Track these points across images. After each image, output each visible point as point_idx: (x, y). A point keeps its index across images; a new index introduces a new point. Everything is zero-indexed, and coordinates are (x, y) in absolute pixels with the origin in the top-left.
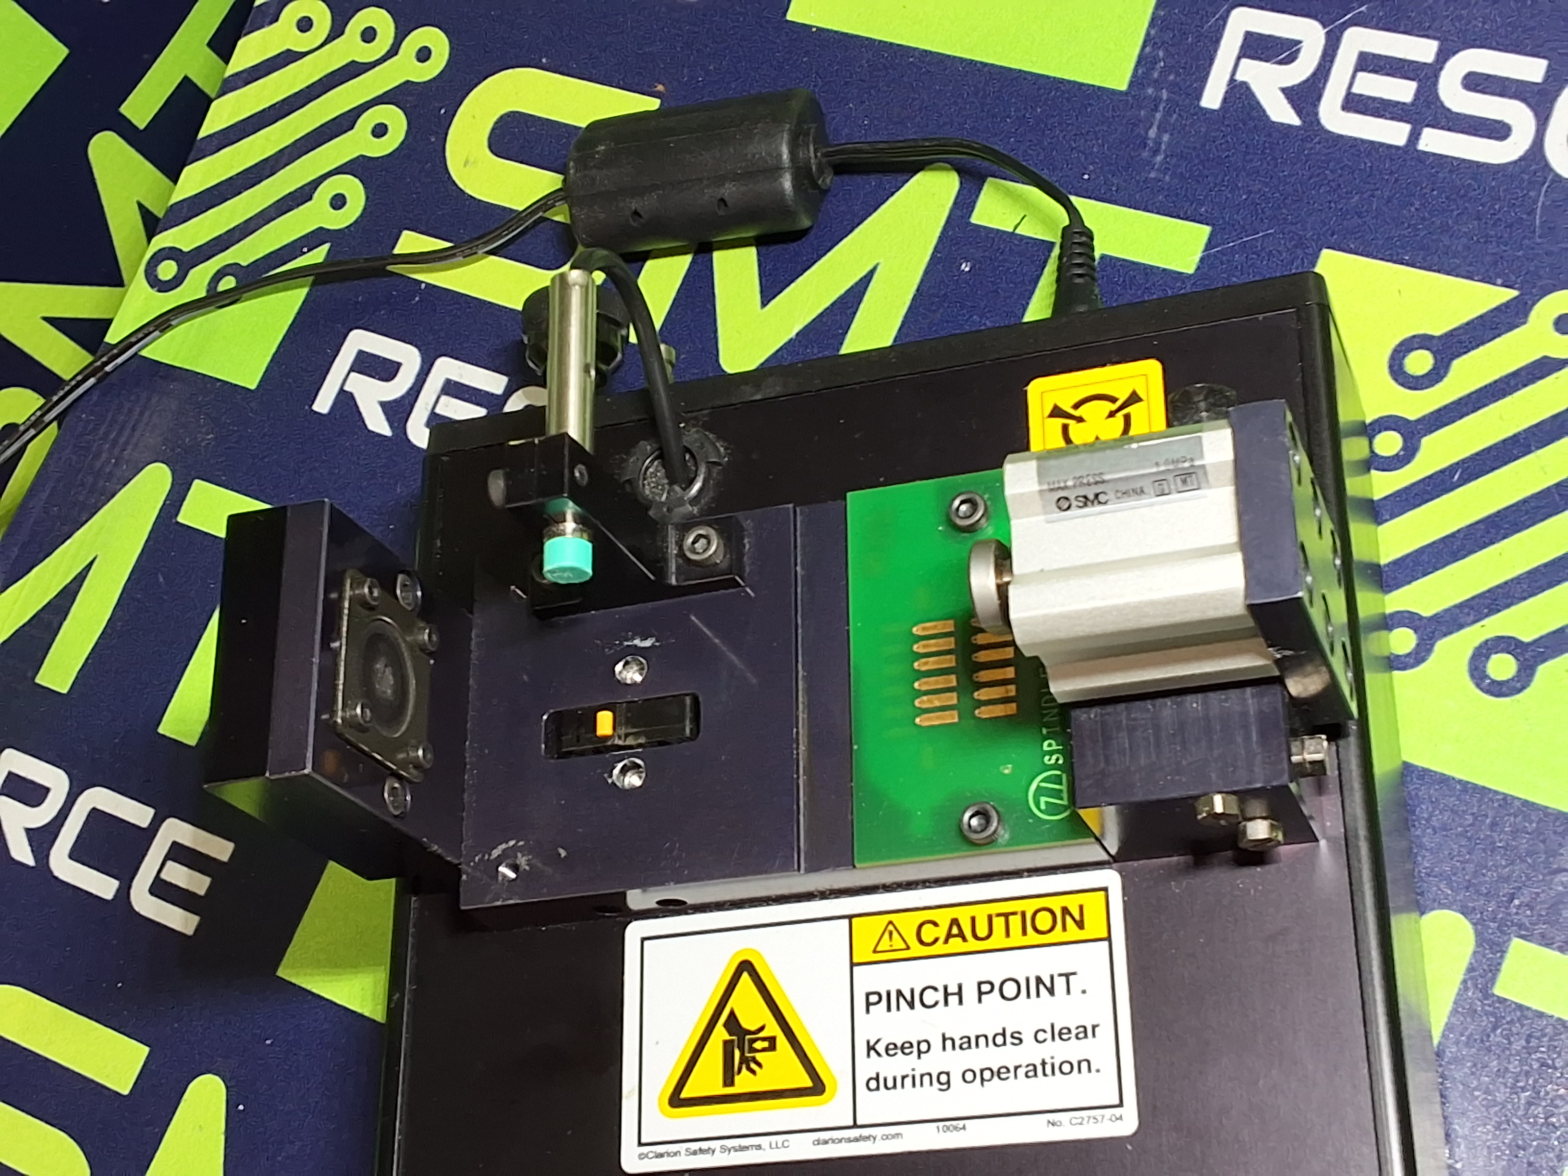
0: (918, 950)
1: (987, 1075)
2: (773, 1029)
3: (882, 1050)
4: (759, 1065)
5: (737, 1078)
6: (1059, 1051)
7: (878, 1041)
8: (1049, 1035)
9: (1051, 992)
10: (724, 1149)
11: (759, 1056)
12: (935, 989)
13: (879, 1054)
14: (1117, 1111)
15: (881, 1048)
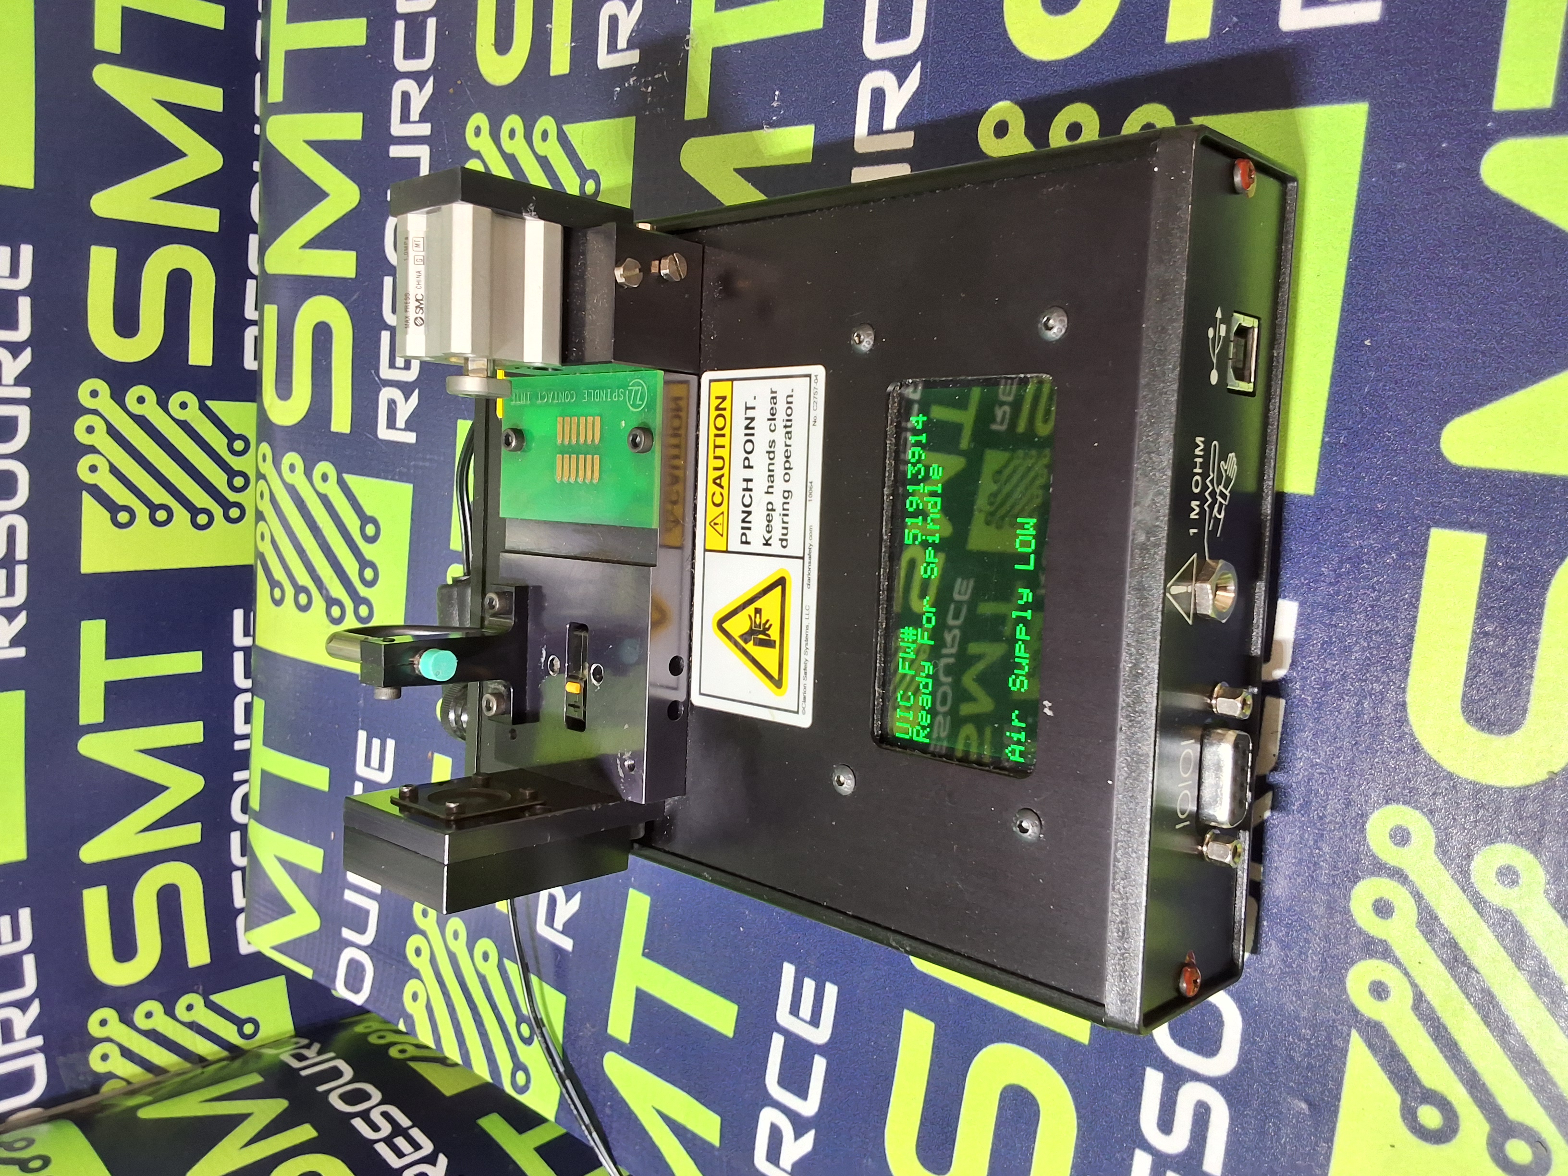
0: (724, 508)
1: (787, 465)
2: (750, 610)
3: (769, 535)
4: (768, 621)
5: (772, 638)
6: (781, 416)
7: (764, 537)
8: (773, 422)
9: (753, 419)
10: (807, 652)
11: (763, 621)
13: (770, 538)
14: (813, 378)
15: (767, 536)
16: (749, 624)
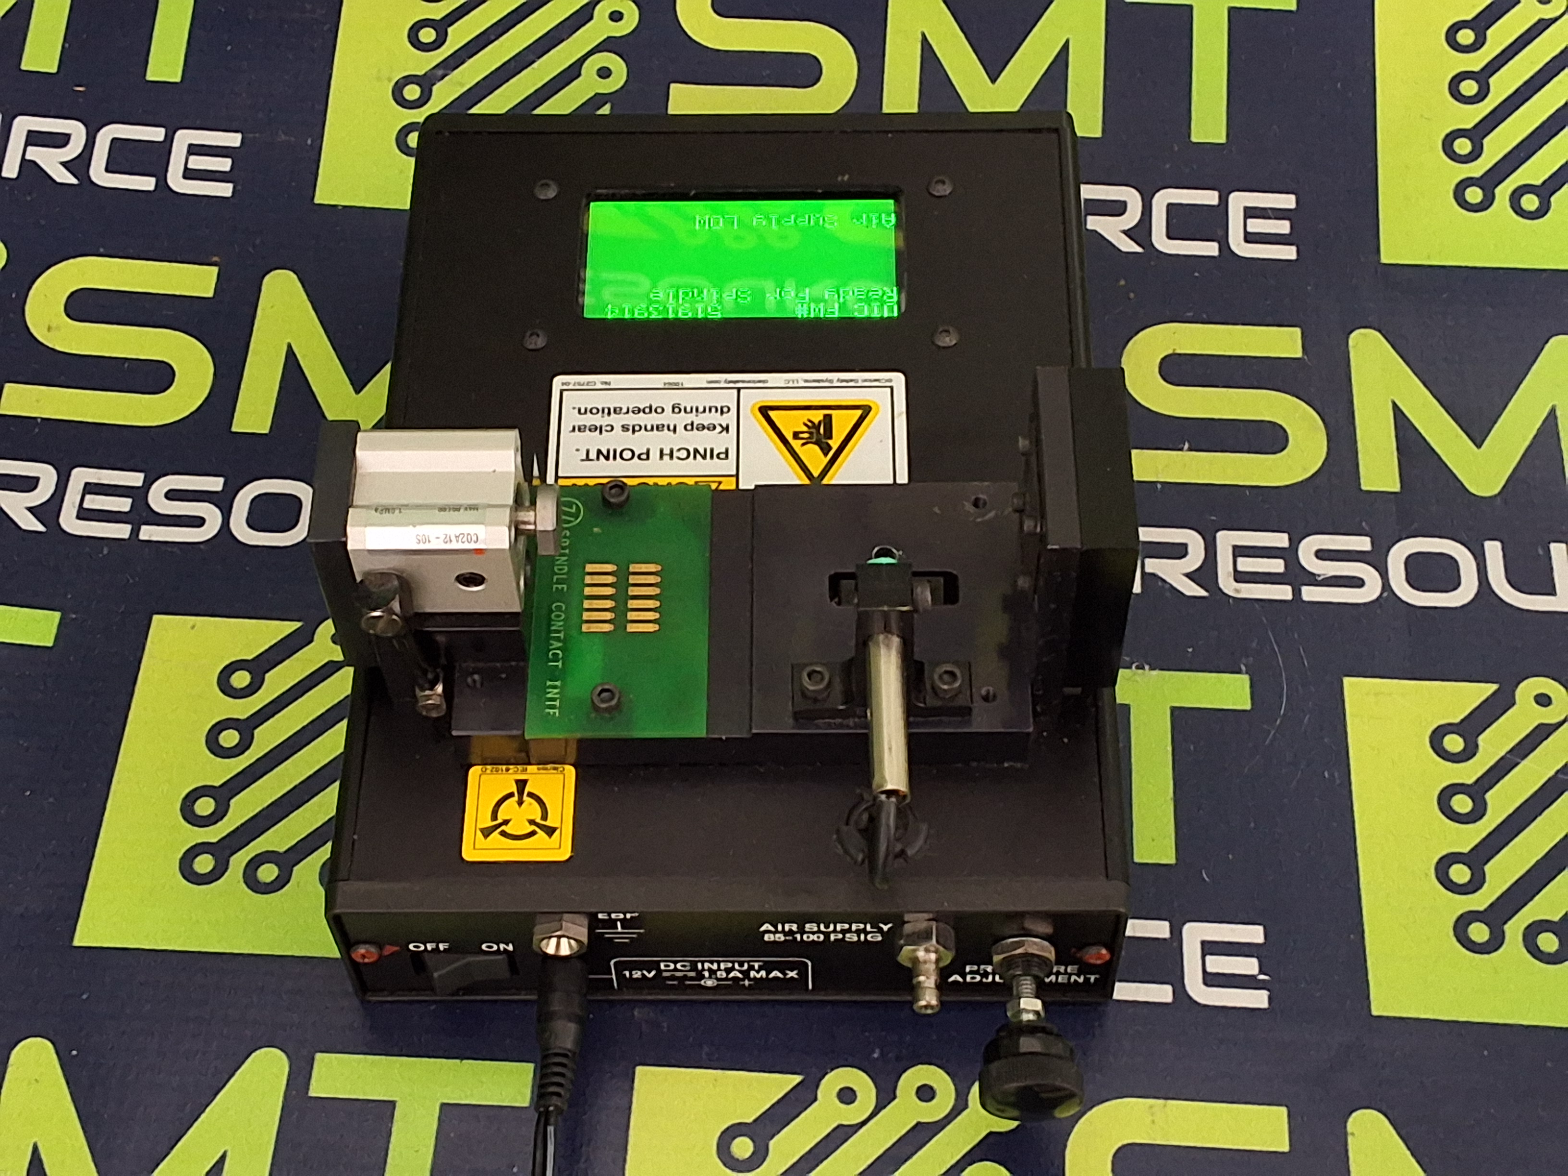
0: (690, 481)
2: (796, 444)
3: (718, 427)
4: (806, 425)
5: (821, 418)
6: (597, 420)
7: (721, 432)
8: (603, 429)
9: (599, 452)
10: (831, 381)
11: (805, 429)
14: (564, 387)
16: (810, 445)
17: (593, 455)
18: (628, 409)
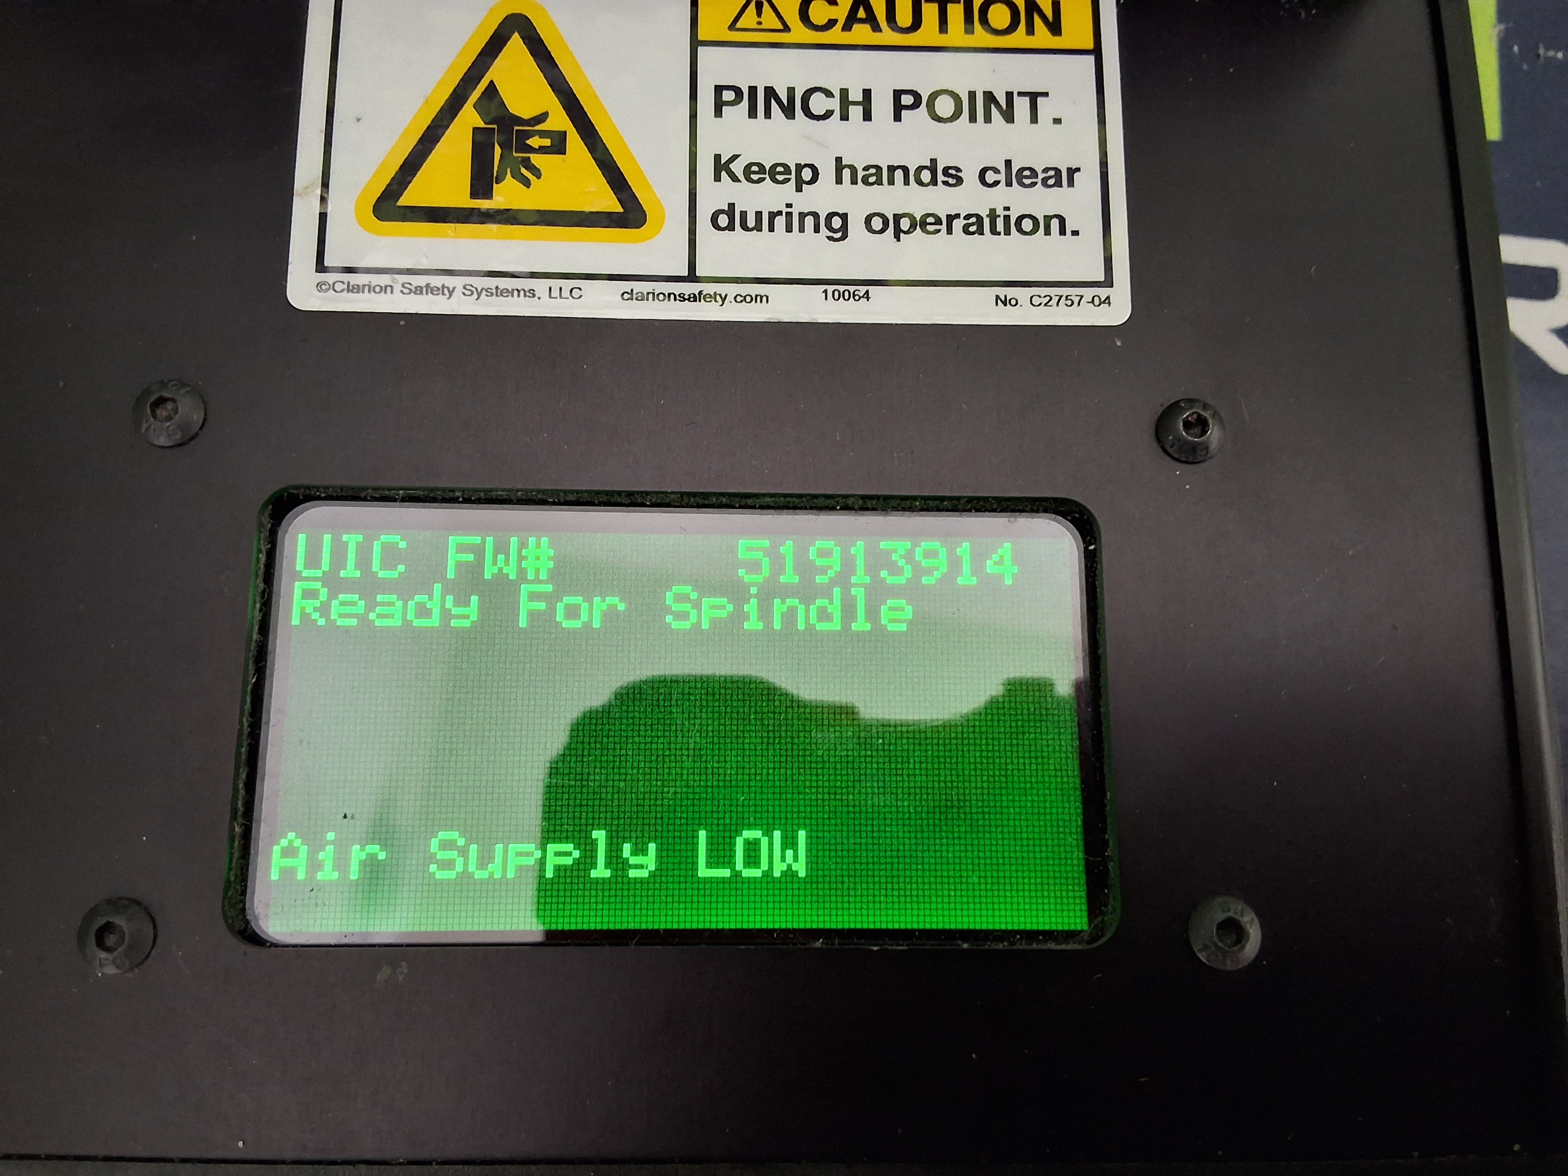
0: (800, 33)
2: (559, 121)
3: (739, 172)
4: (537, 173)
5: (497, 189)
6: (1017, 200)
7: (735, 157)
8: (1002, 177)
9: (1009, 116)
10: (469, 290)
11: (536, 159)
12: (829, 94)
14: (1103, 292)
15: (737, 168)
16: (526, 116)
17: (1022, 106)
18: (950, 231)
